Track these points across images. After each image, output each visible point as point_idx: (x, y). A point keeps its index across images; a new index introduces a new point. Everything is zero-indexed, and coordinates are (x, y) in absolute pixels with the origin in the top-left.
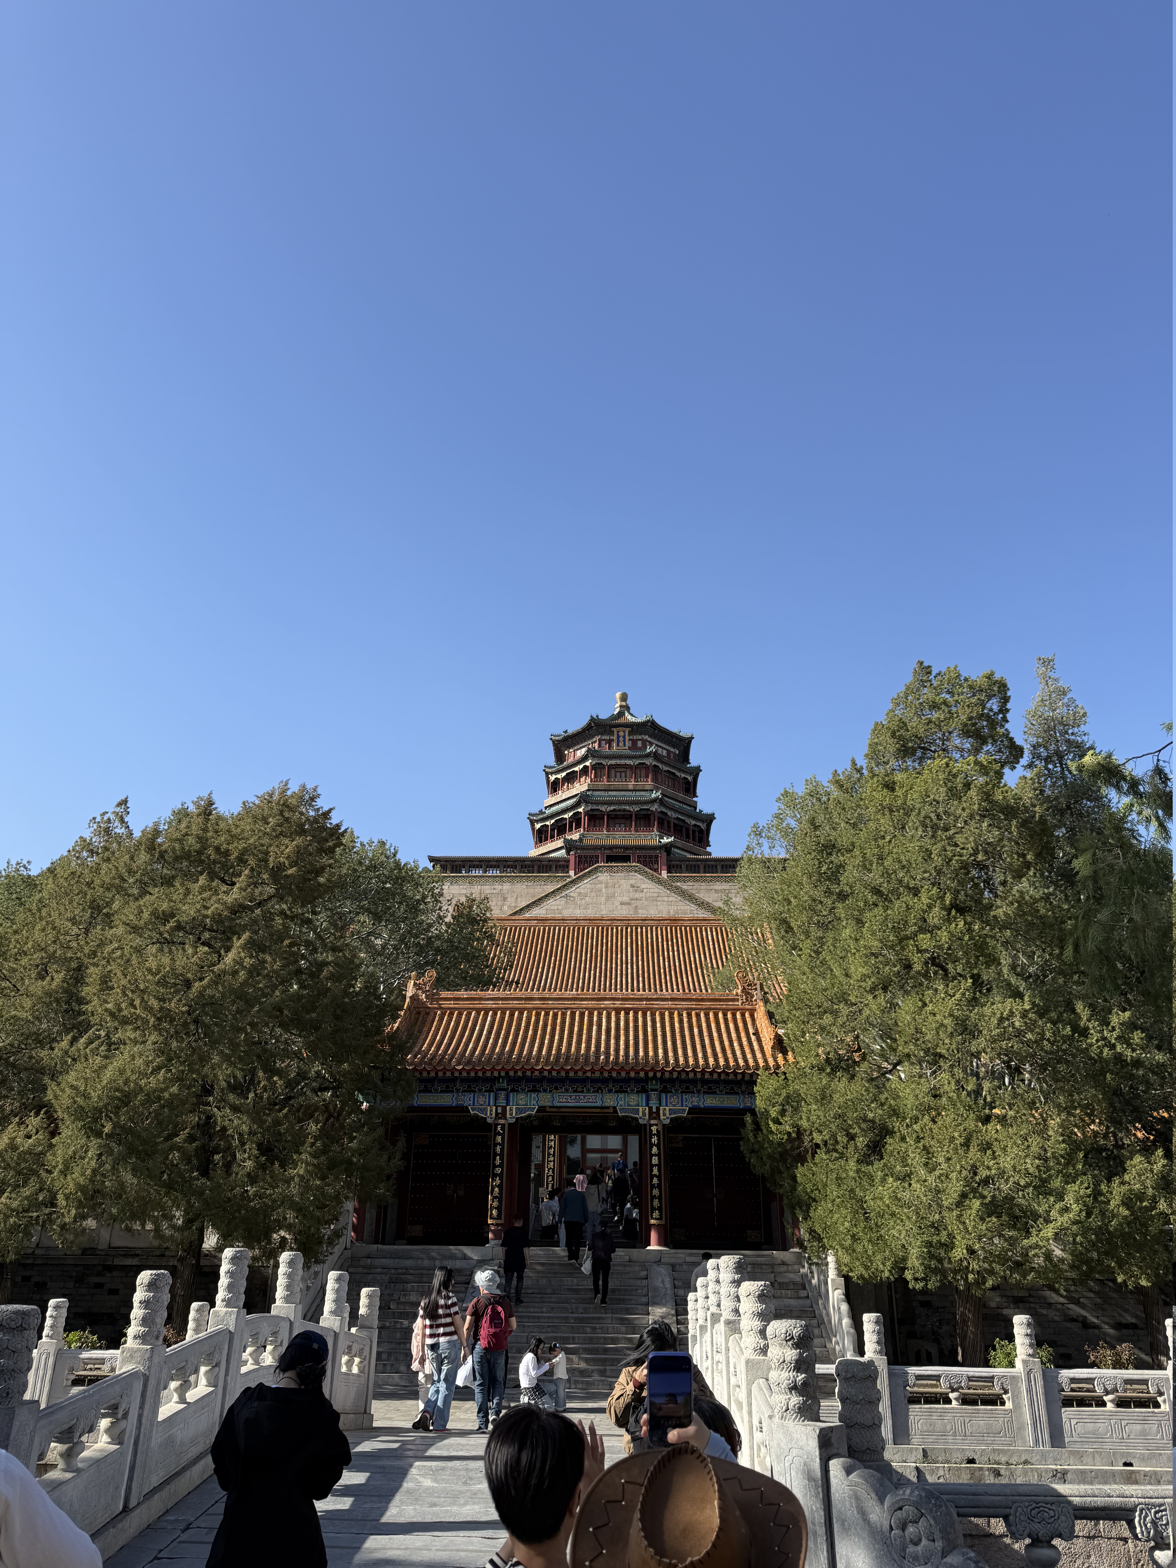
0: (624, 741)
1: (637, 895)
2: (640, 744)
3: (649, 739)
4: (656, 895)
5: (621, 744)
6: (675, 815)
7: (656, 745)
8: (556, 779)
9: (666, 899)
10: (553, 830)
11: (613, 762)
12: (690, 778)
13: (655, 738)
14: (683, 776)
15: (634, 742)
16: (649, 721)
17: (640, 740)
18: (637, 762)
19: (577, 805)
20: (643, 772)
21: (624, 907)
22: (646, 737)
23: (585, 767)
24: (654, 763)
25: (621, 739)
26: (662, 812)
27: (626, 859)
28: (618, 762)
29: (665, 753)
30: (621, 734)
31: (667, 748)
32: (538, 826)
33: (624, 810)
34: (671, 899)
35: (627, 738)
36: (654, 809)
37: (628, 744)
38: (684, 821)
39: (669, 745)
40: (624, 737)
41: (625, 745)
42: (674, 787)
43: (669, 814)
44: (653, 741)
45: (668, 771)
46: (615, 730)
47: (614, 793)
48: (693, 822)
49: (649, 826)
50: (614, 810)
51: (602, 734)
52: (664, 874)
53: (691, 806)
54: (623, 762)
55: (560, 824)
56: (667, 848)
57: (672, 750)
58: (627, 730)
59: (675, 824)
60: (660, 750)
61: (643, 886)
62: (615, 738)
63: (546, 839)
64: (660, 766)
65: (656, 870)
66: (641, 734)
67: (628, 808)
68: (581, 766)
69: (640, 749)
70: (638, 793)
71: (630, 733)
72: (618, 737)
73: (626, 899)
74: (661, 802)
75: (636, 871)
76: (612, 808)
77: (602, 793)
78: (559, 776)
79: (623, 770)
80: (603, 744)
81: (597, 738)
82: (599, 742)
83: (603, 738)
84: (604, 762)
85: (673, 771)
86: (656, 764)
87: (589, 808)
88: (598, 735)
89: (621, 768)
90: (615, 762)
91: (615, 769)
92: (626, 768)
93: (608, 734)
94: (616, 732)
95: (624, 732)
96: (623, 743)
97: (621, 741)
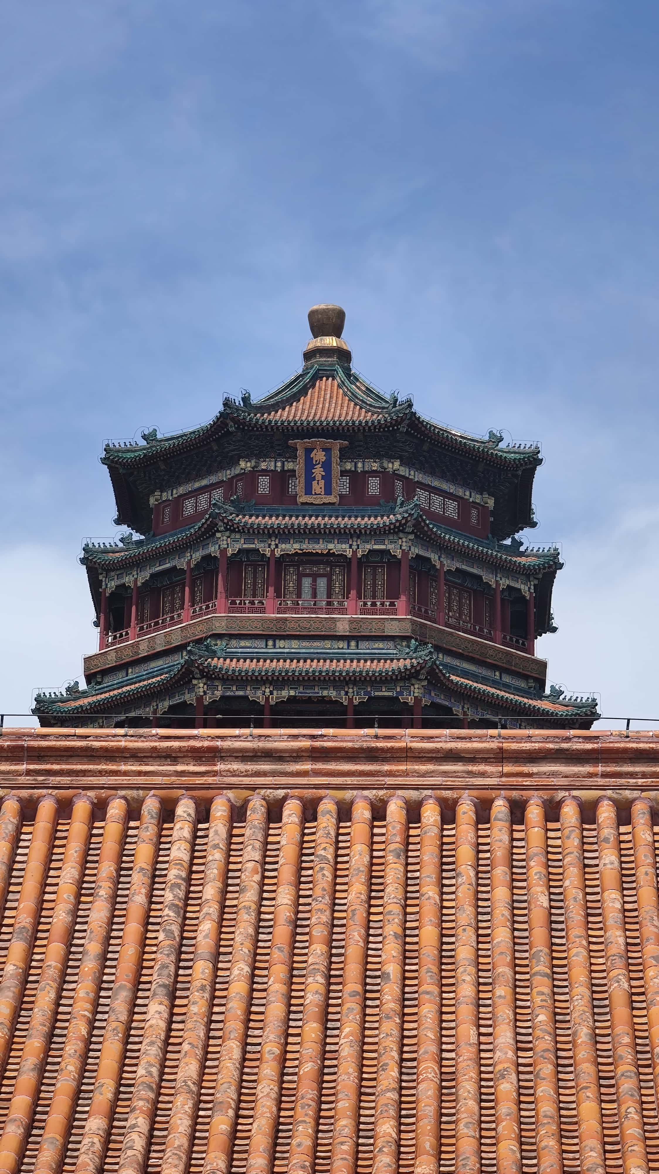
2: (374, 488)
3: (403, 472)
5: (318, 487)
6: (474, 714)
7: (427, 488)
8: (123, 588)
11: (290, 548)
12: (527, 589)
13: (418, 467)
15: (357, 481)
16: (400, 421)
17: (373, 474)
18: (364, 548)
19: (182, 682)
20: (383, 580)
22: (394, 466)
23: (209, 561)
24: (416, 551)
25: (318, 472)
26: (434, 706)
28: (307, 546)
29: (452, 508)
30: (319, 456)
31: (460, 492)
33: (322, 700)
35: (336, 467)
36: (410, 700)
37: (340, 487)
39: (464, 484)
40: (327, 466)
41: (328, 491)
43: (457, 708)
44: (415, 477)
45: (458, 573)
46: (300, 445)
47: (294, 647)
50: (293, 700)
51: (261, 455)
53: (525, 679)
54: (320, 547)
57: (475, 497)
58: (337, 445)
60: (436, 502)
62: (298, 466)
64: (434, 557)
66: (377, 455)
67: (333, 695)
68: (195, 557)
69: (374, 504)
70: (364, 649)
71: (344, 455)
72: (310, 465)
74: (428, 676)
76: (286, 693)
77: (258, 648)
78: (129, 581)
79: (321, 570)
80: (264, 485)
81: (245, 465)
82: (253, 476)
83: (263, 466)
84: (264, 548)
85: (475, 571)
86: (422, 553)
87: (218, 694)
88: (247, 457)
89: (316, 563)
90: (296, 546)
91: (297, 565)
92: (332, 565)
93: (280, 455)
94: (300, 453)
95: (327, 451)
96: (322, 483)
97: (318, 478)
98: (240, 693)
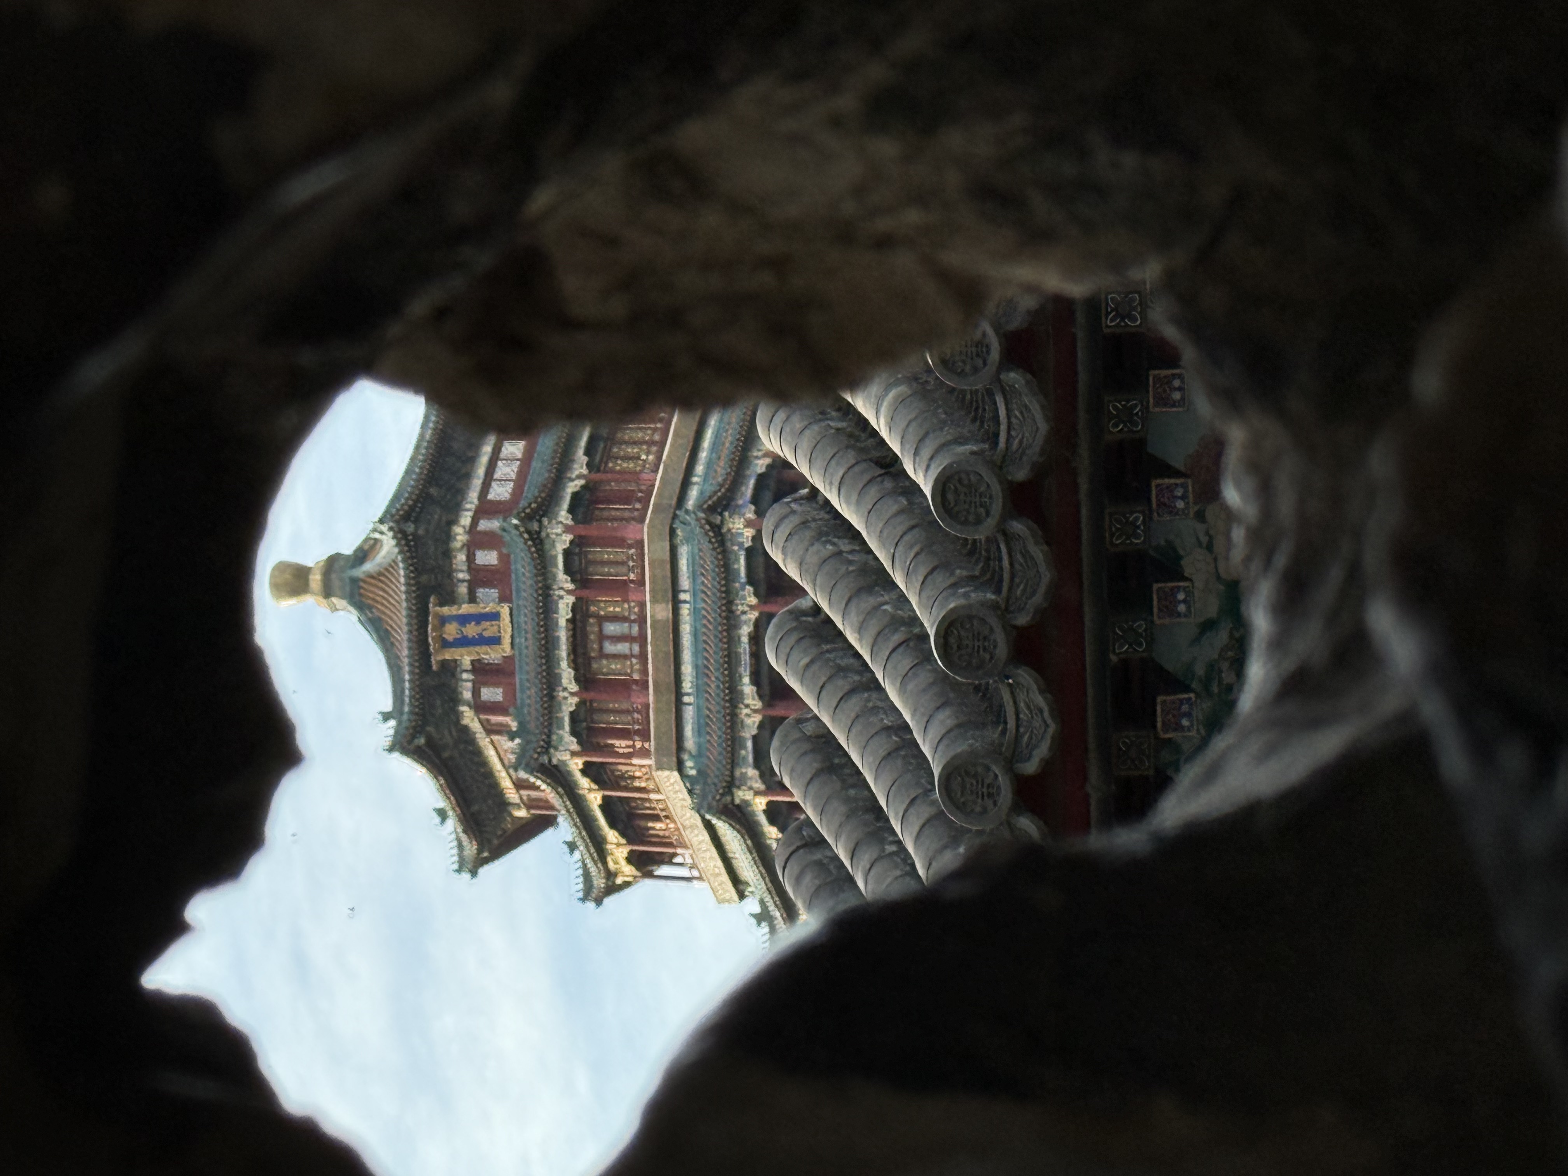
0: (480, 618)
2: (487, 558)
3: (466, 519)
5: (489, 629)
8: (630, 858)
11: (566, 672)
13: (460, 496)
15: (481, 579)
17: (471, 558)
18: (563, 581)
20: (600, 558)
22: (459, 531)
23: (587, 770)
24: (564, 515)
25: (471, 630)
28: (563, 651)
30: (451, 631)
35: (466, 608)
37: (490, 601)
40: (464, 620)
41: (495, 616)
46: (438, 655)
47: (689, 673)
51: (454, 700)
58: (435, 610)
62: (466, 654)
64: (572, 487)
66: (448, 554)
69: (506, 562)
72: (464, 642)
77: (691, 717)
79: (593, 632)
80: (492, 694)
81: (468, 716)
82: (483, 708)
83: (467, 695)
84: (568, 704)
86: (565, 504)
88: (458, 715)
89: (585, 635)
90: (564, 664)
91: (589, 660)
92: (587, 615)
93: (453, 675)
94: (448, 654)
96: (486, 624)
97: (478, 629)
98: (749, 744)
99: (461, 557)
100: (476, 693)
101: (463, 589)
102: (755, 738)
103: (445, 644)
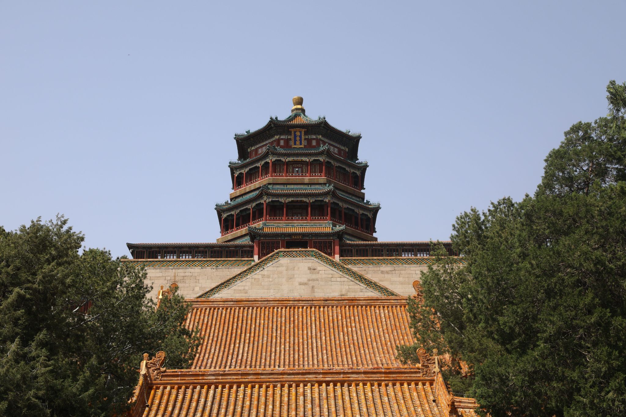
0: (301, 140)
1: (314, 276)
2: (314, 143)
3: (323, 139)
4: (330, 276)
5: (298, 143)
6: (345, 206)
7: (329, 144)
8: (241, 174)
9: (339, 279)
10: (238, 219)
11: (290, 159)
12: (358, 173)
13: (327, 138)
14: (352, 171)
15: (309, 141)
16: (321, 123)
17: (314, 139)
18: (312, 159)
19: (260, 197)
20: (318, 168)
21: (303, 287)
22: (320, 137)
23: (267, 163)
24: (327, 160)
25: (298, 138)
26: (334, 203)
27: (304, 245)
28: (295, 159)
29: (336, 150)
30: (298, 134)
31: (338, 146)
32: (224, 216)
33: (301, 201)
34: (343, 279)
35: (303, 137)
36: (327, 201)
37: (304, 143)
38: (353, 210)
39: (339, 144)
40: (300, 137)
41: (301, 144)
42: (345, 181)
43: (340, 204)
44: (326, 140)
45: (339, 167)
46: (292, 130)
47: (292, 186)
48: (361, 212)
49: (323, 215)
50: (292, 201)
51: (281, 134)
52: (337, 258)
53: (359, 197)
54: (299, 159)
55: (244, 214)
56: (339, 235)
57: (343, 148)
58: (303, 131)
59: (345, 214)
60: (332, 148)
61: (319, 268)
62: (292, 137)
63: (232, 228)
64: (332, 162)
65: (330, 254)
66: (315, 134)
67: (304, 199)
68: (263, 162)
69: (314, 147)
70: (313, 187)
71: (306, 134)
72: (295, 136)
73: (304, 280)
74: (332, 194)
75: (312, 256)
76: (290, 199)
77: (282, 187)
78: (242, 171)
79: (299, 165)
80: (282, 143)
81: (277, 137)
82: (278, 141)
83: (282, 137)
84: (283, 159)
85: (344, 167)
86: (329, 160)
87: (270, 200)
88: (277, 135)
89: (298, 164)
90: (292, 158)
91: (292, 165)
92: (303, 164)
93: (286, 134)
94: (293, 133)
95: (301, 132)
96: (299, 142)
97: (298, 140)
98: (277, 199)
99: (314, 137)
100: (282, 139)
101: (307, 137)
102: (279, 201)
103: (295, 132)
